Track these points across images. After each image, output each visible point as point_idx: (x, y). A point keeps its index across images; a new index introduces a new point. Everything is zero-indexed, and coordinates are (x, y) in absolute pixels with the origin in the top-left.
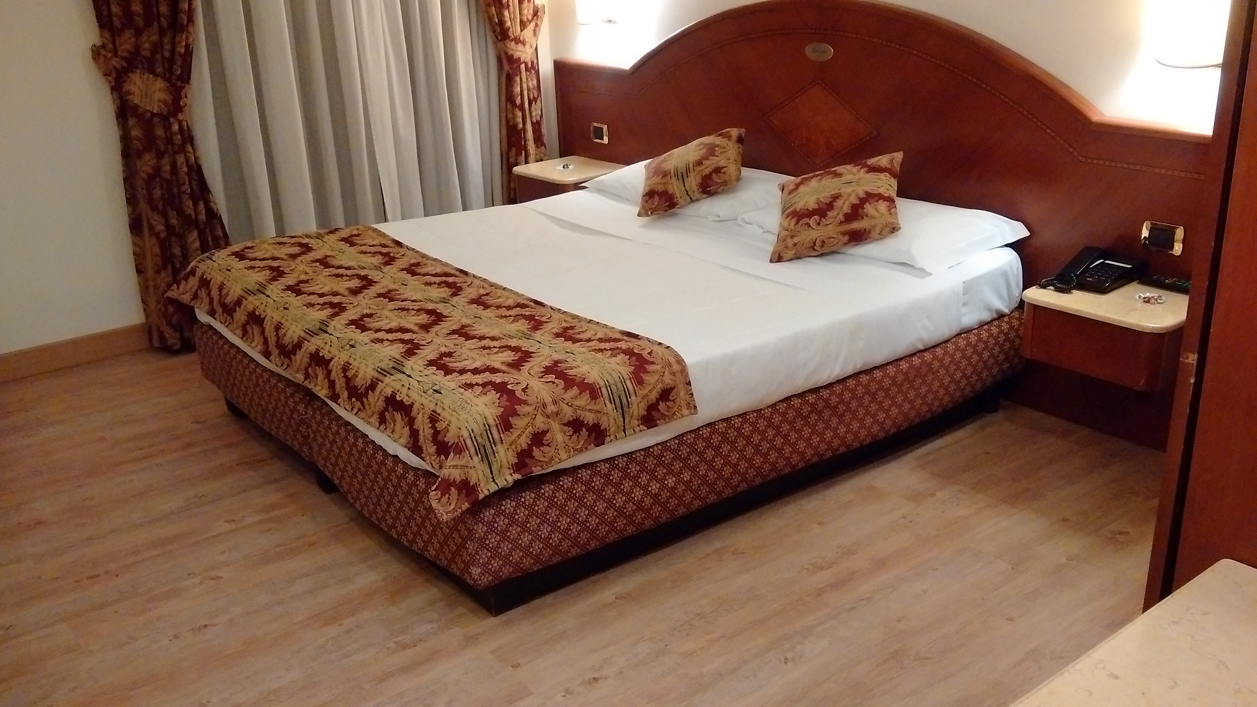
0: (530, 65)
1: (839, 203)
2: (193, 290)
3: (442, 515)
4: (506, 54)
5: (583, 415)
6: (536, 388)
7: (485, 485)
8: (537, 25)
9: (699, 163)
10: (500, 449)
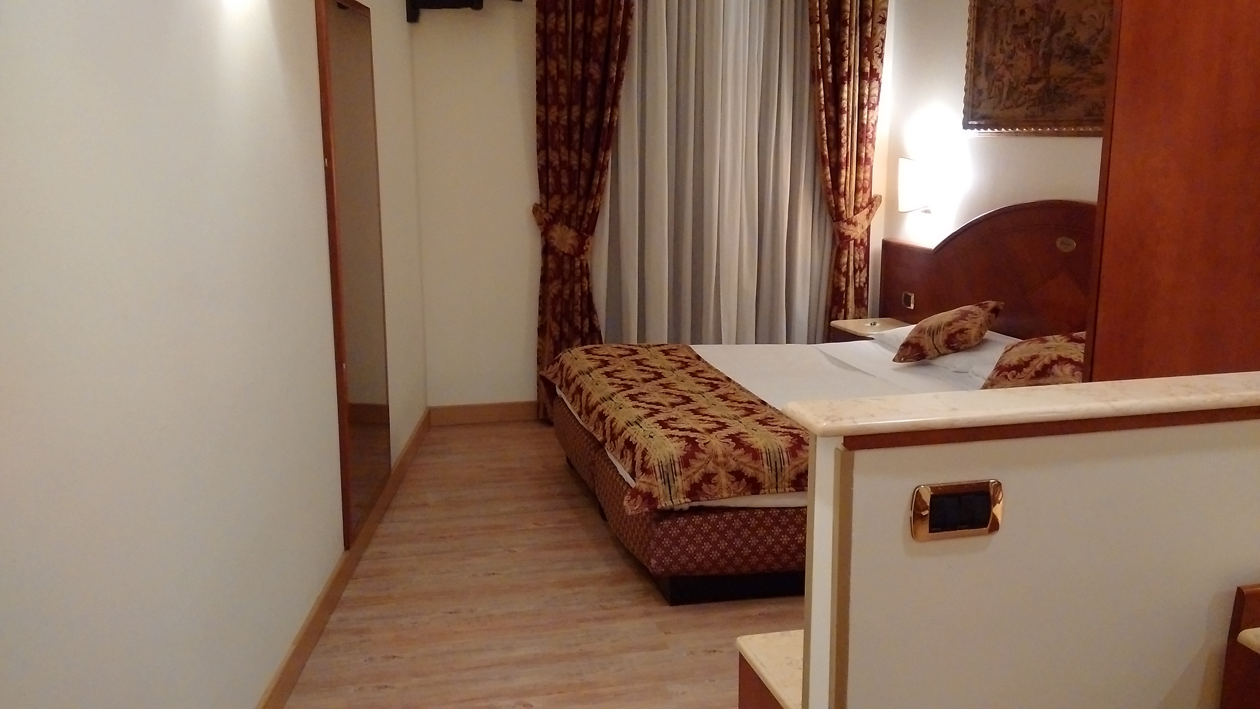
0: (859, 242)
1: (1035, 362)
2: (555, 372)
3: (628, 511)
4: (839, 231)
5: (744, 469)
6: (714, 444)
7: (664, 501)
8: (870, 211)
9: (950, 324)
10: (679, 479)
